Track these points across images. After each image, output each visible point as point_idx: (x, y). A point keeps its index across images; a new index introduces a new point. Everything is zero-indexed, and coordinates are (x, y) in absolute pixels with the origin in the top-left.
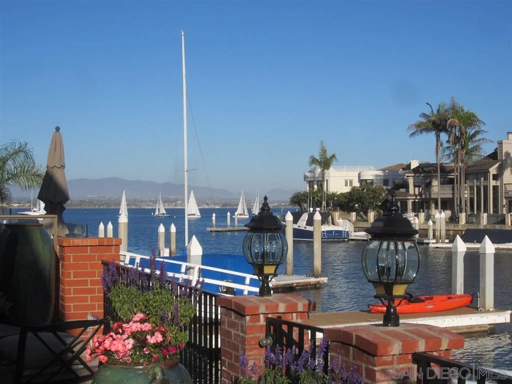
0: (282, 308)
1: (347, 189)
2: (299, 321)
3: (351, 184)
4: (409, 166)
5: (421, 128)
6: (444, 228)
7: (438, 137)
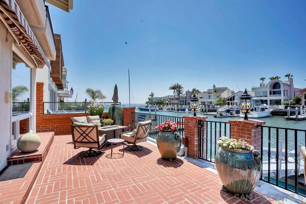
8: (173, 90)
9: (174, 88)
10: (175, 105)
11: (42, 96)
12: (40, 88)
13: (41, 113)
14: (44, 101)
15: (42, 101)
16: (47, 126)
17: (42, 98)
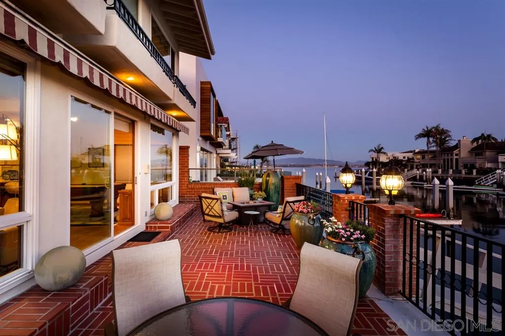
0: (353, 198)
1: (388, 160)
2: (360, 202)
3: (389, 158)
4: (415, 151)
5: (421, 136)
6: (431, 175)
7: (428, 139)
8: (426, 139)
9: (427, 134)
10: (428, 170)
11: (188, 162)
12: (185, 152)
13: (186, 182)
14: (190, 168)
15: (188, 167)
16: (192, 197)
17: (188, 164)
